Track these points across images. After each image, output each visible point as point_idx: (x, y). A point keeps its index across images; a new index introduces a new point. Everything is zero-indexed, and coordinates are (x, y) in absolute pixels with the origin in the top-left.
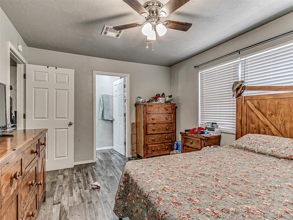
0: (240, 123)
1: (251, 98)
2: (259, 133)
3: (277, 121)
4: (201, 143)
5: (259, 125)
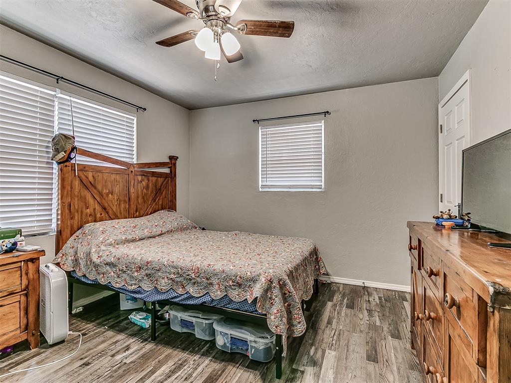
3: (113, 201)
4: (27, 270)
5: (94, 209)
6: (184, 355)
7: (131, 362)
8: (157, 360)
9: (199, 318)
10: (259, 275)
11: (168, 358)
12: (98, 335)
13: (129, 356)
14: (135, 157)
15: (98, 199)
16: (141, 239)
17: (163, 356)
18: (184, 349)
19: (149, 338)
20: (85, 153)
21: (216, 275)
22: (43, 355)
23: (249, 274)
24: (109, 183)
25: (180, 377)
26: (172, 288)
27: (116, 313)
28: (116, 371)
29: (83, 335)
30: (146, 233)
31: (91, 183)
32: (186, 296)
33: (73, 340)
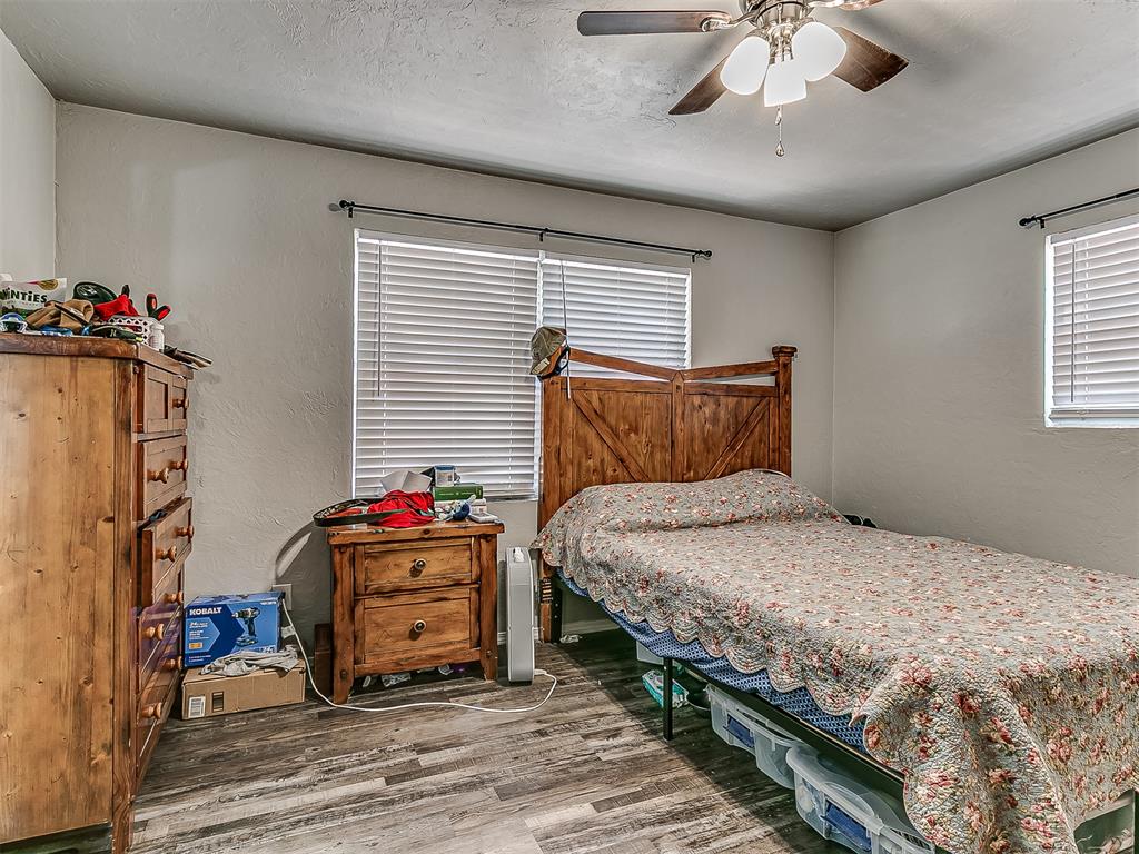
0: (553, 458)
1: (582, 385)
2: (604, 483)
3: (639, 447)
4: (480, 552)
5: (602, 461)
6: (716, 795)
7: (609, 762)
8: (655, 779)
9: (764, 726)
10: (891, 661)
11: (678, 784)
12: (581, 691)
13: (610, 749)
14: (687, 356)
15: (609, 442)
16: (680, 527)
17: (671, 776)
18: (719, 783)
19: (660, 730)
20: (584, 357)
21: (784, 632)
22: (497, 694)
23: (864, 649)
24: (631, 413)
25: (682, 835)
26: (697, 639)
27: (629, 663)
28: (577, 765)
29: (560, 683)
30: (696, 514)
31: (596, 412)
32: (720, 663)
33: (543, 685)
